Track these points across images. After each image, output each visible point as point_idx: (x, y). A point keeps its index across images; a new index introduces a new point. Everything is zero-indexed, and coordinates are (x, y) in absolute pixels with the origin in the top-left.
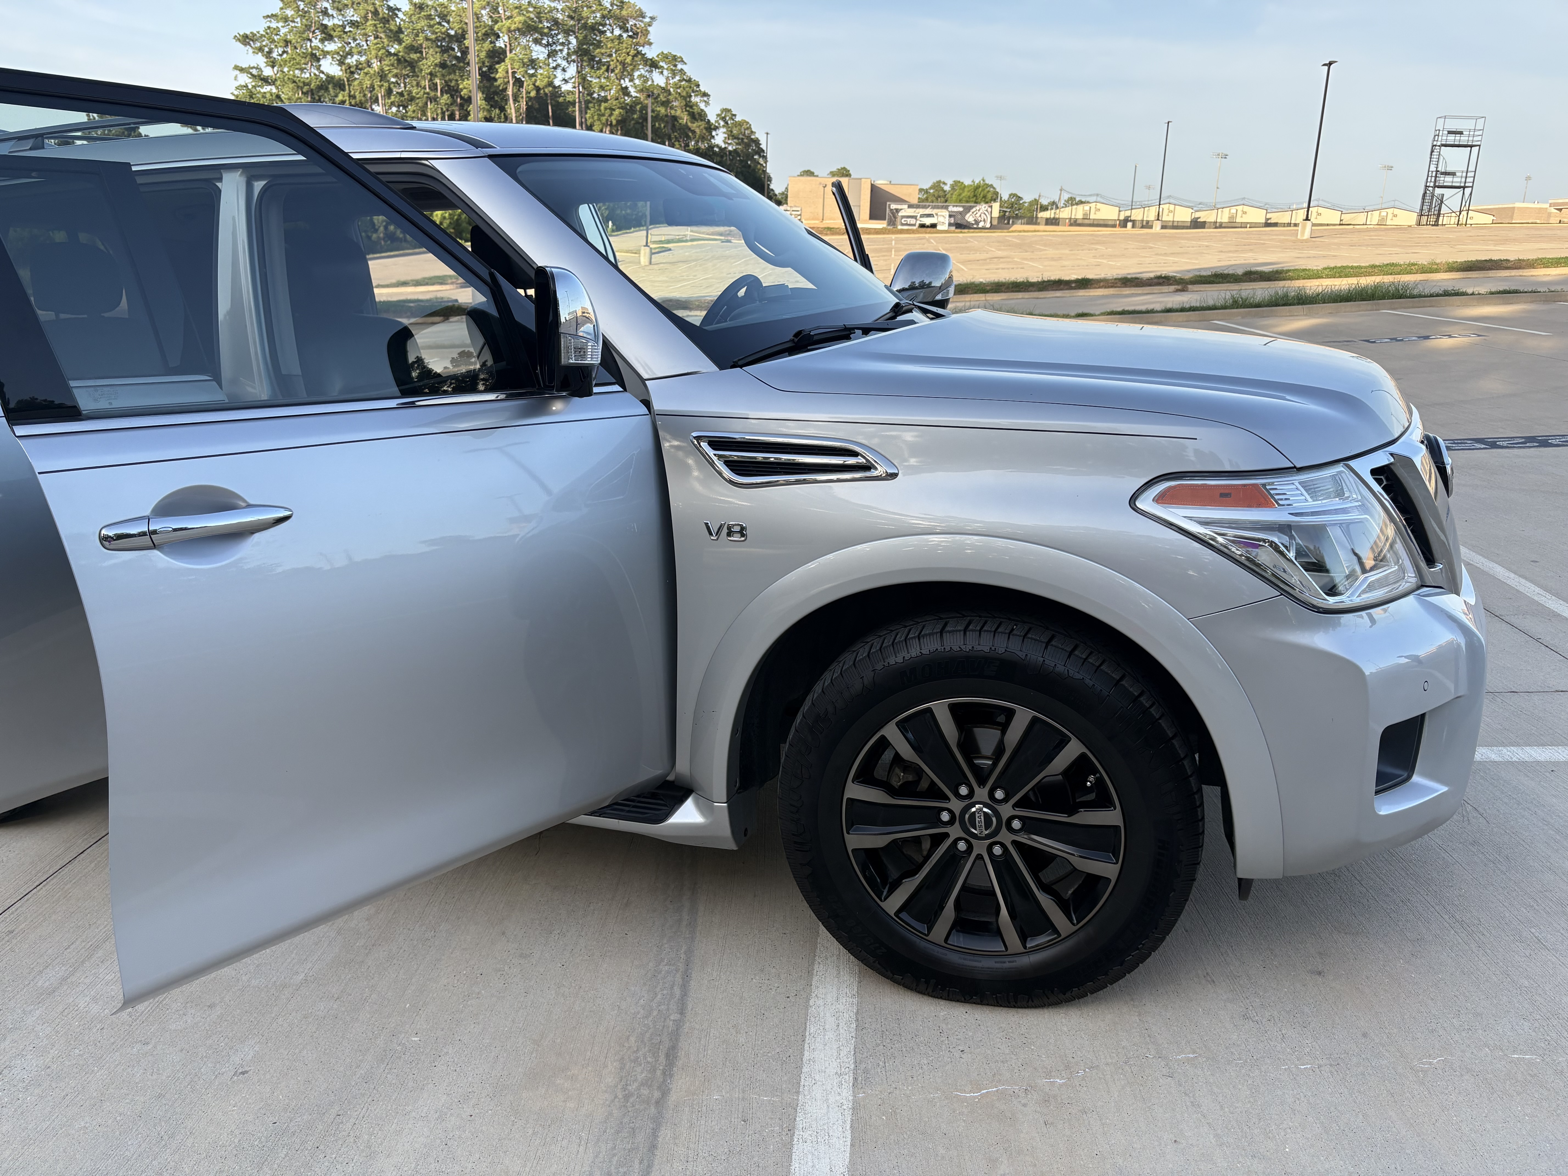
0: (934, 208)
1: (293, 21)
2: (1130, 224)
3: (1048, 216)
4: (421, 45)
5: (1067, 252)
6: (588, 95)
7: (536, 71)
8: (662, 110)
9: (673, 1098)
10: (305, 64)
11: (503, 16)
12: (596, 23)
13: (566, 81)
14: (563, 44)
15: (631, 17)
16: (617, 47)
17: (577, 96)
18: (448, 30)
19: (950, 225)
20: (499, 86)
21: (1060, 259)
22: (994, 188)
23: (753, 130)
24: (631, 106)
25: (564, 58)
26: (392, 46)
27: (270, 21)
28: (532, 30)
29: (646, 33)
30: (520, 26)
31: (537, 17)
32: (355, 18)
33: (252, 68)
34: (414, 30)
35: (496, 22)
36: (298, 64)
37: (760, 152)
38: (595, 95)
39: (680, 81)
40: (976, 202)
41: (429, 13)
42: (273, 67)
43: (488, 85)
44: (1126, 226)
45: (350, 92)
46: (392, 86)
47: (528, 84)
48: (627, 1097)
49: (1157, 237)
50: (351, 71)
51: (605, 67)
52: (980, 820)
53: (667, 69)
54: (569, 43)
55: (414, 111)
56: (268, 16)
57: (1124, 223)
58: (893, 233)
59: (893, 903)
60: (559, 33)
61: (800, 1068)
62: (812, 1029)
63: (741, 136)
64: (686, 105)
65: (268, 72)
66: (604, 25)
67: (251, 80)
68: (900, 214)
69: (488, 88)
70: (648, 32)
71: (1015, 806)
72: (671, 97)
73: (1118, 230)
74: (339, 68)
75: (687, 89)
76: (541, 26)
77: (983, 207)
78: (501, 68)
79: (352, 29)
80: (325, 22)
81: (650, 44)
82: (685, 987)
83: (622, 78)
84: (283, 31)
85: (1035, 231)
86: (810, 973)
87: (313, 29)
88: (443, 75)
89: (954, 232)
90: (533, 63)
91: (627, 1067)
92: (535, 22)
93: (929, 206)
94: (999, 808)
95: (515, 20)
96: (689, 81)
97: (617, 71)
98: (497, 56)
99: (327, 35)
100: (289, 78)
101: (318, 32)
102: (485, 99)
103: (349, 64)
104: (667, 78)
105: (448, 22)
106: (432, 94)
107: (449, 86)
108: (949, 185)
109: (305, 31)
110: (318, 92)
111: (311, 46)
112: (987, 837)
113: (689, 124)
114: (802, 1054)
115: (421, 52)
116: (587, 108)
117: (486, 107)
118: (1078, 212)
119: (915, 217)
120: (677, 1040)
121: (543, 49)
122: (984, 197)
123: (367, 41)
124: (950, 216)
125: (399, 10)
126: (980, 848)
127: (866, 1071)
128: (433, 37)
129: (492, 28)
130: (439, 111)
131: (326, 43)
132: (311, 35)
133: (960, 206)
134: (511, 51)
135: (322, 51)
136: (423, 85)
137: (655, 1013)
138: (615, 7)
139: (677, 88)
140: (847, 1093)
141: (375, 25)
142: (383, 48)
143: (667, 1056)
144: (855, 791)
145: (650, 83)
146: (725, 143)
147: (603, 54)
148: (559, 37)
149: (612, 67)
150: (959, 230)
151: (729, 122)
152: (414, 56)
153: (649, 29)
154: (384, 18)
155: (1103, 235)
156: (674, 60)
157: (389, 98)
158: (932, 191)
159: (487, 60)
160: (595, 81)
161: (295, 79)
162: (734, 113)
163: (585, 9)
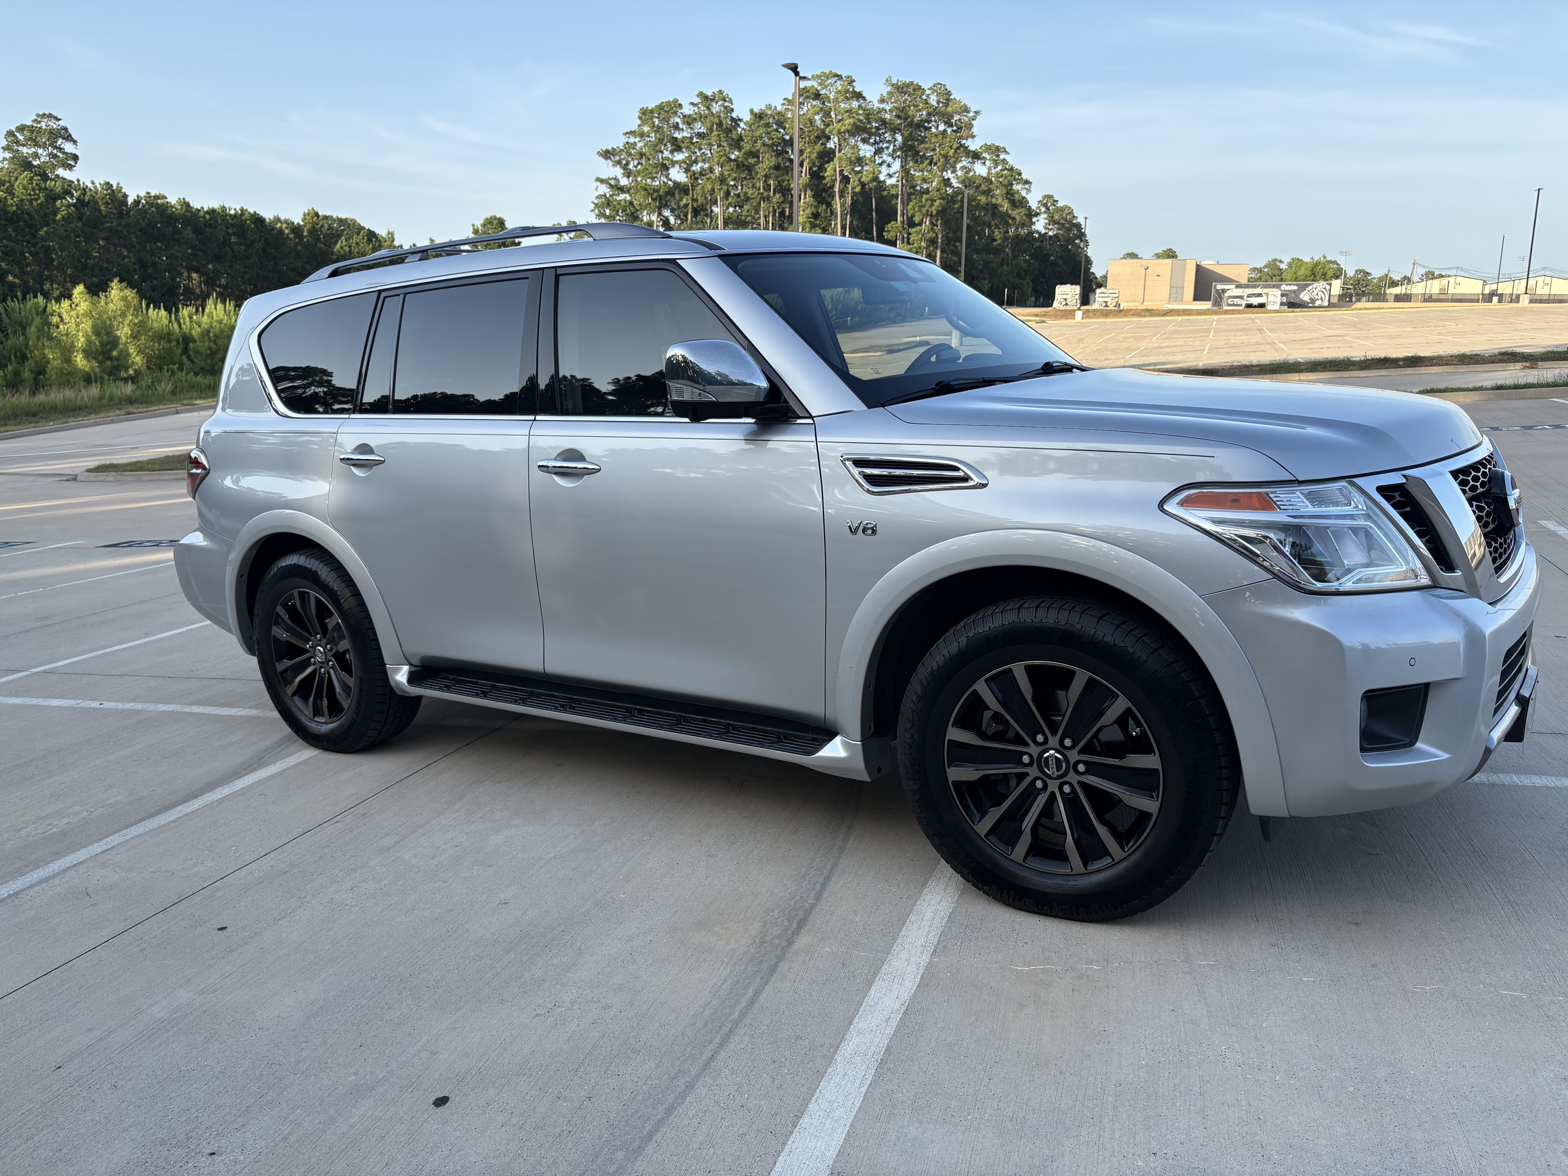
0: (1264, 287)
1: (648, 136)
2: (1495, 299)
3: (1399, 292)
4: (759, 150)
5: (1410, 329)
6: (910, 188)
7: (862, 168)
8: (983, 199)
9: (796, 947)
10: (656, 173)
11: (834, 120)
12: (922, 120)
13: (890, 176)
14: (889, 142)
15: (956, 113)
16: (941, 141)
17: (900, 189)
18: (783, 135)
19: (1282, 304)
20: (827, 183)
21: (1399, 336)
22: (1338, 264)
23: (1075, 215)
24: (952, 197)
25: (889, 155)
26: (733, 153)
27: (629, 137)
28: (861, 131)
29: (970, 126)
30: (850, 128)
31: (866, 119)
32: (701, 130)
33: (611, 179)
34: (753, 137)
35: (827, 125)
36: (650, 173)
37: (1082, 236)
38: (918, 188)
39: (1002, 170)
40: (1313, 280)
41: (767, 121)
42: (628, 177)
43: (817, 183)
44: (1490, 301)
45: (693, 195)
46: (730, 189)
47: (854, 180)
48: (762, 943)
49: (1523, 311)
50: (694, 177)
51: (928, 161)
52: (1052, 763)
53: (990, 160)
54: (896, 140)
55: (748, 211)
56: (627, 133)
57: (1488, 298)
58: (1216, 313)
59: (983, 827)
60: (886, 132)
61: (895, 940)
62: (913, 918)
63: (1062, 221)
64: (1007, 193)
65: (624, 182)
66: (929, 122)
67: (609, 190)
68: (1227, 294)
69: (817, 186)
70: (971, 126)
71: (1080, 752)
72: (992, 187)
73: (1482, 305)
74: (685, 175)
75: (1009, 178)
76: (869, 126)
77: (1321, 285)
78: (829, 167)
79: (698, 140)
80: (675, 135)
81: (973, 137)
82: (824, 886)
83: (944, 169)
84: (639, 145)
85: (1378, 308)
86: (924, 886)
87: (665, 142)
88: (776, 177)
89: (1285, 312)
90: (860, 161)
91: (768, 926)
92: (864, 124)
93: (1259, 285)
94: (1066, 753)
95: (846, 122)
96: (1011, 169)
97: (939, 164)
98: (827, 156)
99: (677, 146)
100: (641, 187)
101: (669, 145)
102: (813, 196)
103: (694, 171)
104: (990, 169)
105: (784, 128)
106: (766, 194)
107: (781, 186)
108: (1286, 263)
109: (658, 144)
110: (666, 197)
111: (662, 157)
112: (1059, 777)
113: (1010, 212)
114: (900, 932)
115: (758, 157)
116: (910, 200)
117: (814, 204)
118: (1434, 287)
119: (1241, 297)
120: (809, 915)
121: (870, 148)
122: (1324, 274)
123: (711, 150)
124: (1282, 295)
125: (741, 120)
126: (1053, 786)
127: (945, 947)
128: (771, 142)
129: (823, 131)
130: (771, 209)
131: (675, 154)
132: (663, 148)
133: (1293, 285)
134: (840, 151)
135: (672, 161)
136: (758, 187)
137: (798, 898)
138: (941, 105)
139: (999, 177)
140: (925, 958)
141: (719, 135)
142: (725, 155)
143: (799, 923)
144: (955, 734)
145: (972, 174)
146: (1046, 228)
147: (926, 149)
148: (886, 135)
149: (935, 160)
150: (1291, 310)
151: (1051, 208)
152: (752, 161)
153: (973, 122)
154: (727, 128)
155: (1459, 310)
156: (997, 150)
157: (727, 199)
158: (1266, 270)
159: (817, 160)
160: (917, 174)
161: (647, 187)
162: (1056, 199)
163: (912, 108)
